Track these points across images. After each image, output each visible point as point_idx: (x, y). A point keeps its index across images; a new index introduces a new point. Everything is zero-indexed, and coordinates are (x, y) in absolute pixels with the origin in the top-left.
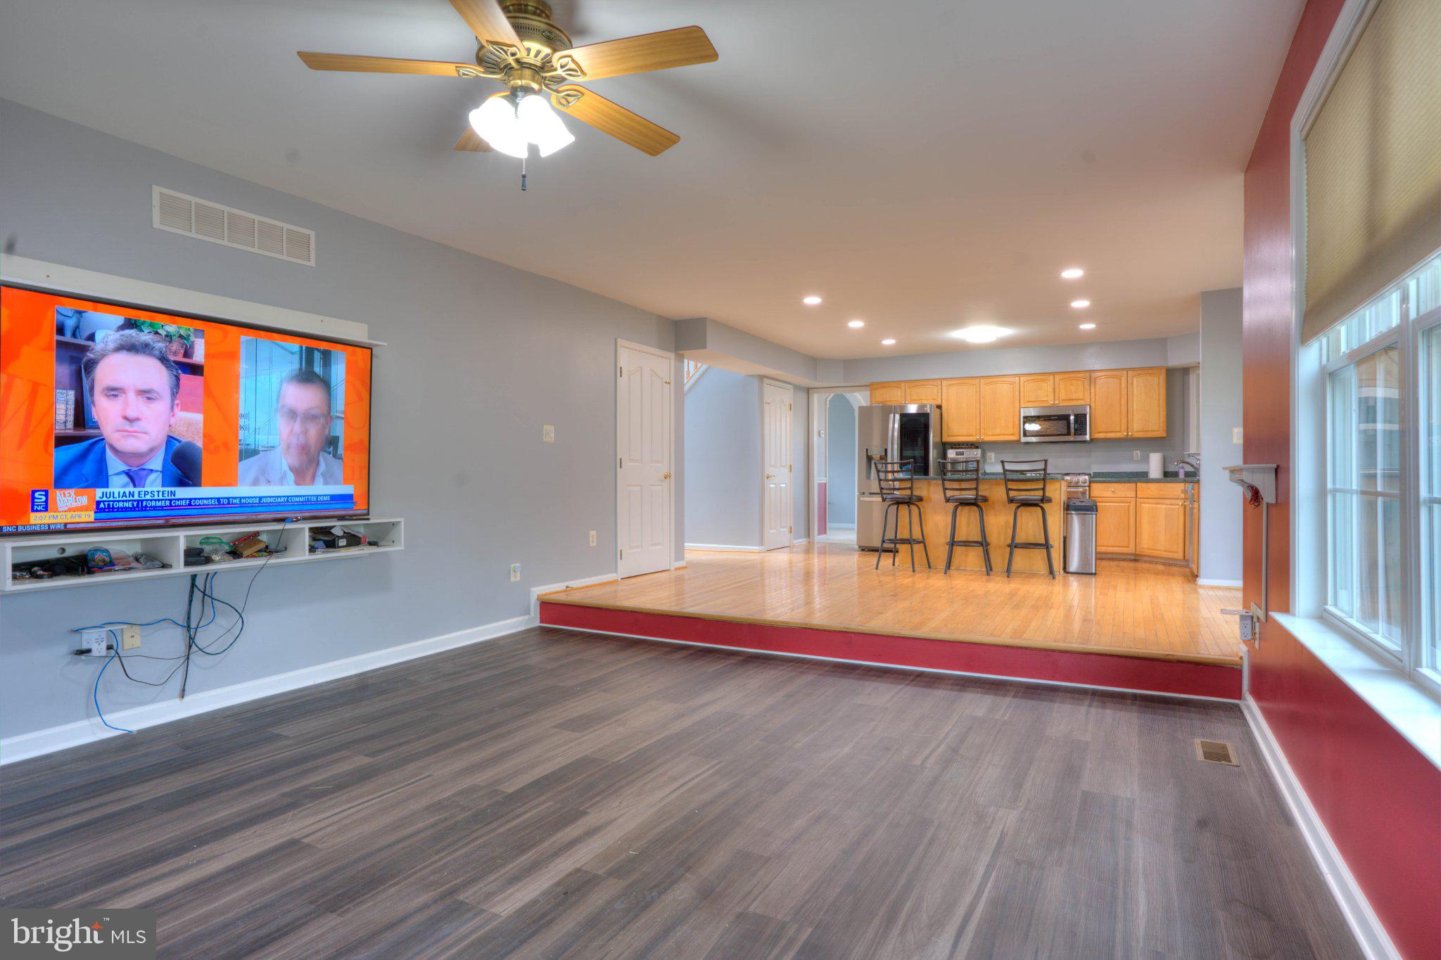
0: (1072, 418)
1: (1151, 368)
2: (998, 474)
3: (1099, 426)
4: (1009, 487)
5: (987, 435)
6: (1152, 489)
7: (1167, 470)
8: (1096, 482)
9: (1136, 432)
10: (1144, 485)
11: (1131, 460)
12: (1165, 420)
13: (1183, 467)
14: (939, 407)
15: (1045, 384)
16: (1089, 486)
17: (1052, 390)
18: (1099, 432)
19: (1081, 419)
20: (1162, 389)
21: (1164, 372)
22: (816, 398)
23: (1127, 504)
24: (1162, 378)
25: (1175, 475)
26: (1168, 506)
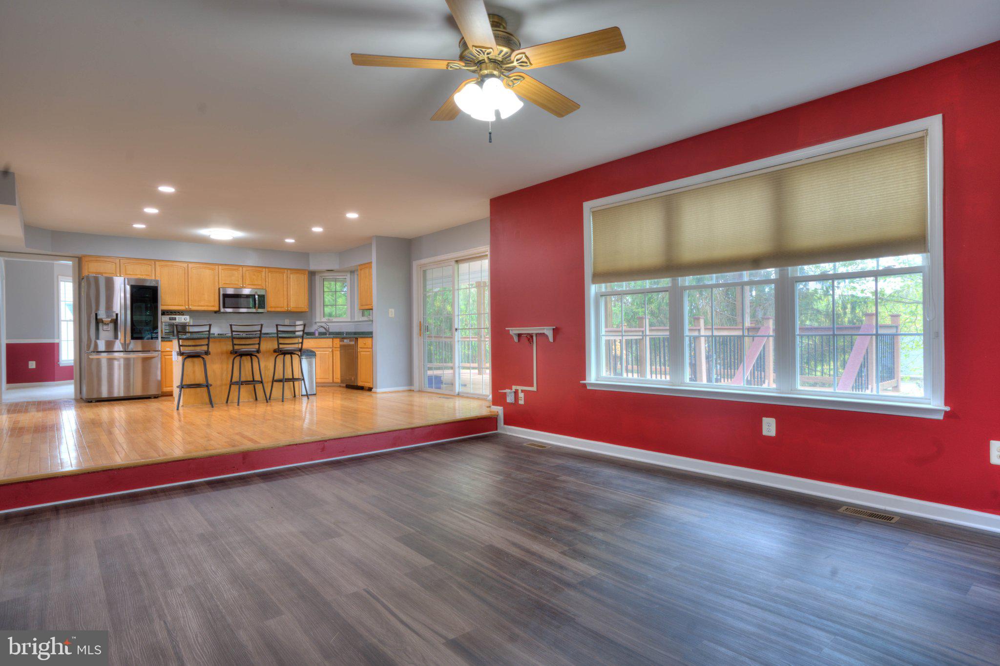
0: (257, 297)
1: (300, 270)
2: (274, 333)
3: (272, 303)
4: (280, 342)
5: (194, 306)
9: (293, 308)
12: (306, 301)
13: (318, 330)
15: (236, 273)
17: (241, 278)
18: (272, 308)
19: (262, 298)
20: (306, 283)
21: (307, 273)
24: (305, 277)
26: (321, 352)
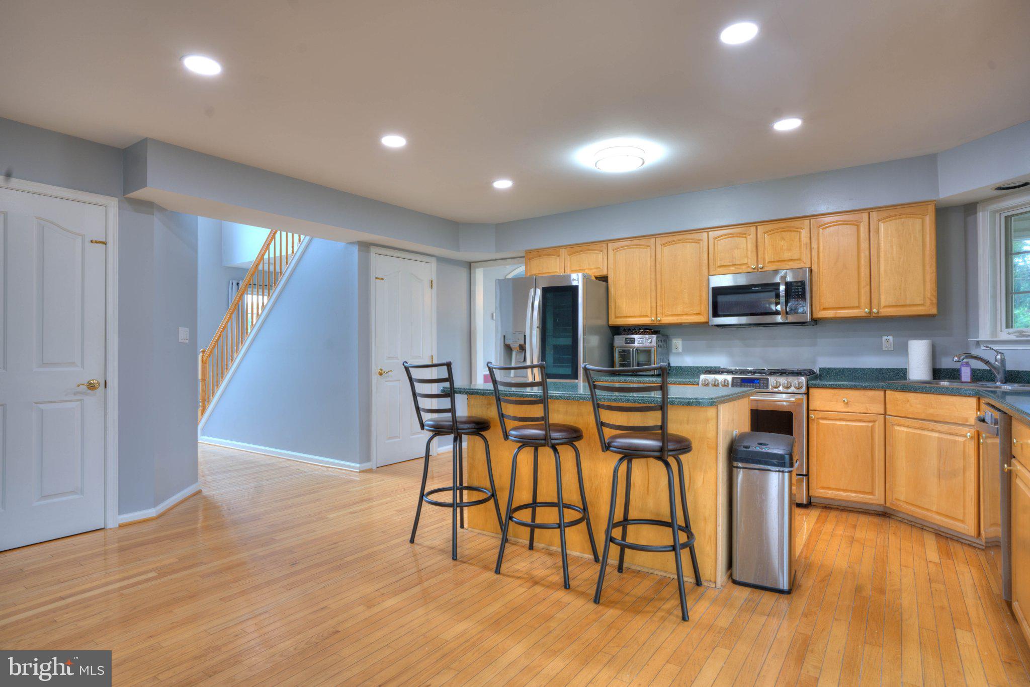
0: (783, 288)
1: (909, 205)
3: (827, 298)
5: (666, 316)
6: (915, 402)
7: (938, 367)
8: (818, 387)
9: (885, 307)
10: (899, 395)
11: (879, 350)
12: (934, 286)
13: (967, 364)
14: (604, 279)
15: (744, 240)
16: (807, 394)
17: (754, 249)
18: (825, 309)
19: (796, 289)
20: (927, 239)
21: (931, 209)
22: (479, 275)
23: (870, 424)
24: (929, 220)
25: (953, 374)
26: (944, 436)
